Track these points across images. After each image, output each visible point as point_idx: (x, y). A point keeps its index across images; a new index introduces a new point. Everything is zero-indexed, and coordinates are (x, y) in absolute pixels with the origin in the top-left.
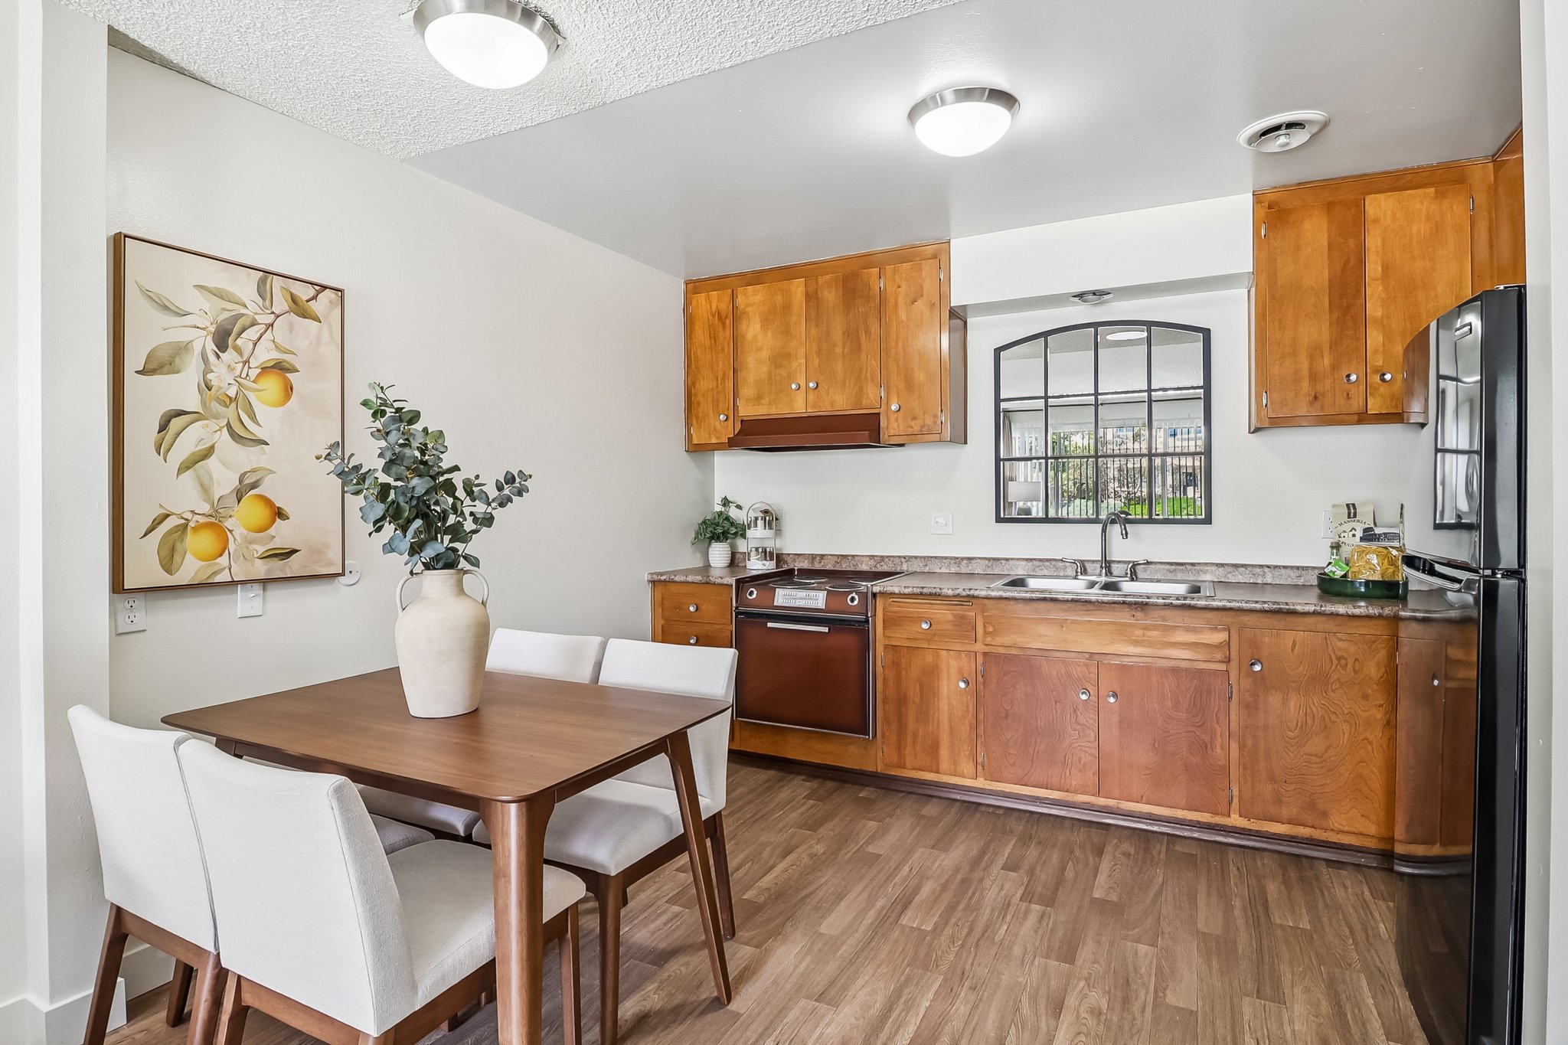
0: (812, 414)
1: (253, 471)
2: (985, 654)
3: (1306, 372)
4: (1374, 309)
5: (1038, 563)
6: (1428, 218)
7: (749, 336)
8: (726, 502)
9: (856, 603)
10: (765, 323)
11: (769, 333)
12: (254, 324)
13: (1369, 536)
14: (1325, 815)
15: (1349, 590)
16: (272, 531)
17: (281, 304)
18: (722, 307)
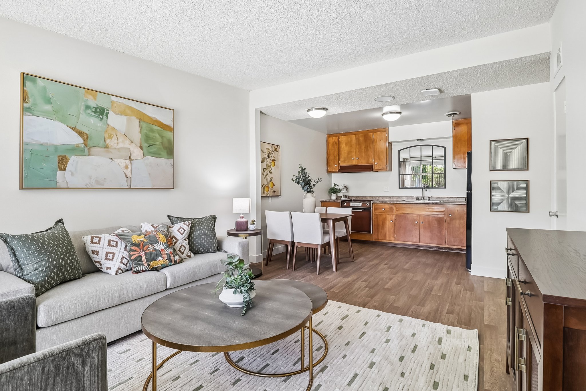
0: (357, 165)
1: (271, 178)
2: (396, 215)
3: (462, 157)
5: (408, 197)
7: (342, 147)
8: (335, 185)
9: (368, 205)
10: (346, 144)
11: (347, 146)
12: (271, 153)
16: (273, 188)
17: (274, 150)
18: (336, 140)
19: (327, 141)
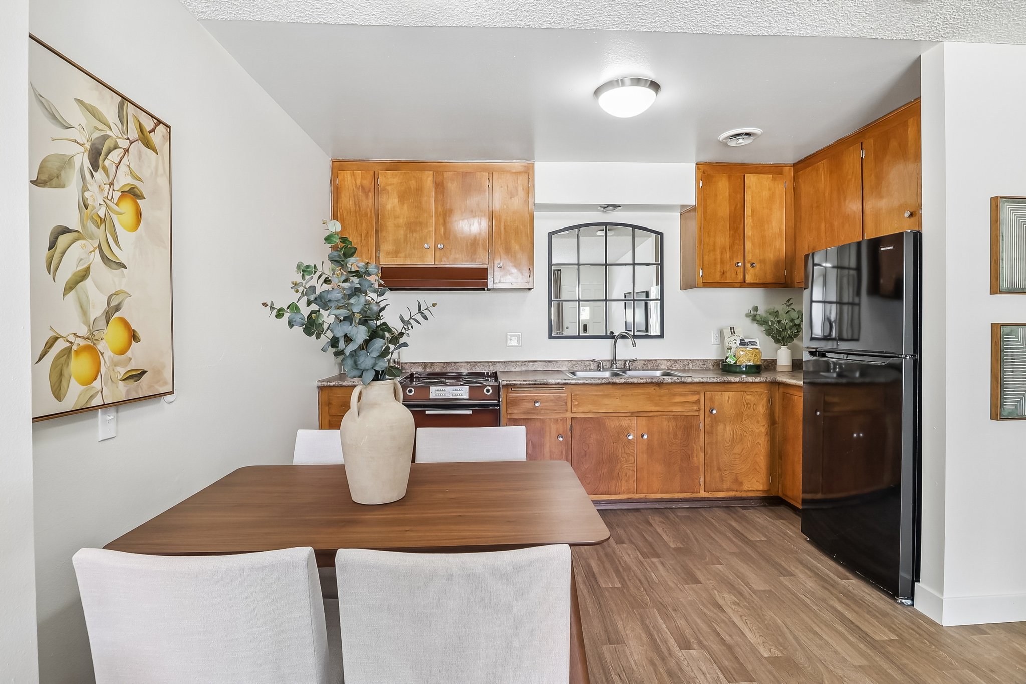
0: (438, 266)
1: (116, 294)
2: (571, 419)
3: (719, 260)
4: (749, 232)
6: (770, 189)
7: (389, 207)
9: (489, 393)
10: (402, 198)
11: (405, 207)
12: (116, 147)
13: (743, 343)
14: (741, 483)
15: (738, 370)
16: (129, 354)
17: (134, 134)
18: (366, 183)
19: (332, 181)
